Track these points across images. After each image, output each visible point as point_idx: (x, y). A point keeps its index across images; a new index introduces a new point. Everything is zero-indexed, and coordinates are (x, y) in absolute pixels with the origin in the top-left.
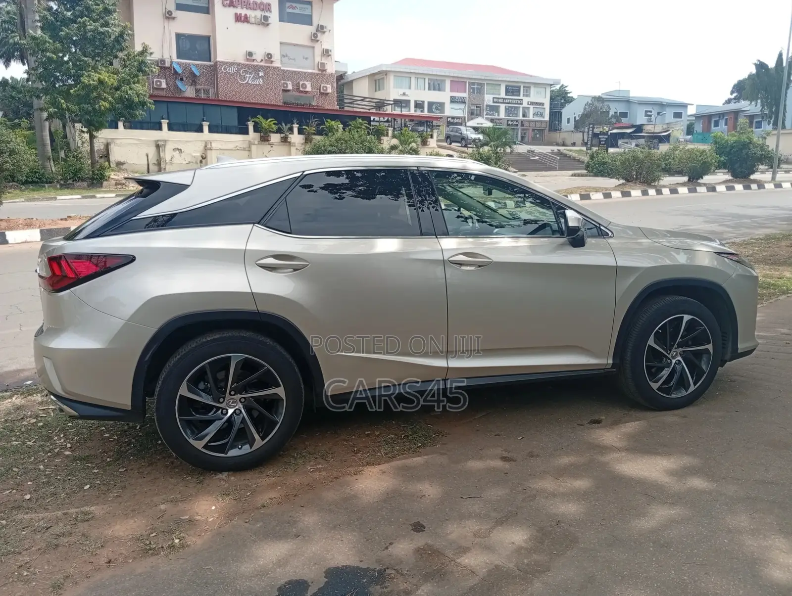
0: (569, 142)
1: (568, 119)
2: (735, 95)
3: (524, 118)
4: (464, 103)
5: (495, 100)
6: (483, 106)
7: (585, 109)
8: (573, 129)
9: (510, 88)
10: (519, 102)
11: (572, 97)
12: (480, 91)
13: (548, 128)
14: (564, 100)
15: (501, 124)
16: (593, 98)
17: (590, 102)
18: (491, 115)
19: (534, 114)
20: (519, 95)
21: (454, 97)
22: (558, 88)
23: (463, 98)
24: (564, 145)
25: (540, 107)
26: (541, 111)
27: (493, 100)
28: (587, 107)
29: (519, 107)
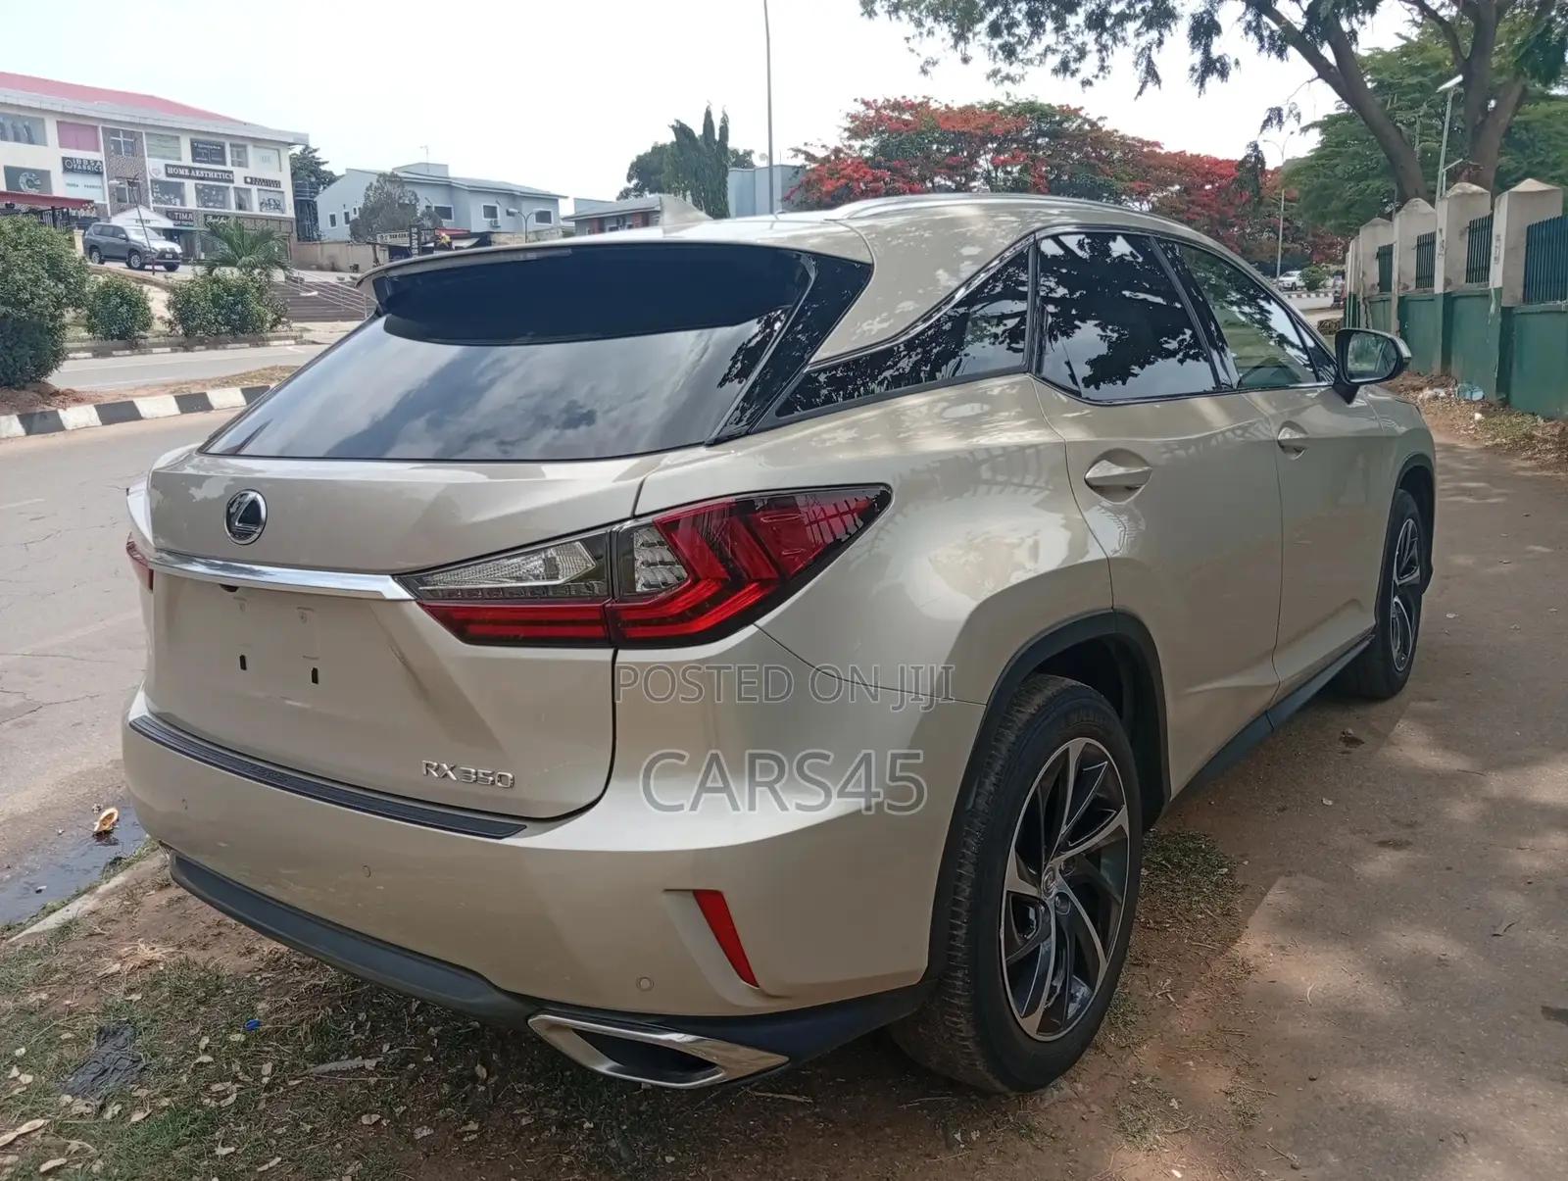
0: (342, 263)
1: (333, 218)
2: (635, 181)
3: (241, 212)
4: (99, 173)
5: (170, 171)
6: (146, 181)
7: (367, 197)
8: (349, 238)
9: (201, 146)
10: (225, 176)
11: (331, 173)
12: (134, 149)
13: (295, 235)
14: (317, 178)
15: (191, 224)
16: (380, 175)
17: (375, 184)
18: (165, 203)
19: (261, 204)
20: (224, 163)
21: (71, 159)
22: (298, 153)
23: (96, 162)
24: (334, 269)
25: (272, 189)
26: (277, 197)
27: (167, 172)
28: (371, 193)
29: (228, 188)
